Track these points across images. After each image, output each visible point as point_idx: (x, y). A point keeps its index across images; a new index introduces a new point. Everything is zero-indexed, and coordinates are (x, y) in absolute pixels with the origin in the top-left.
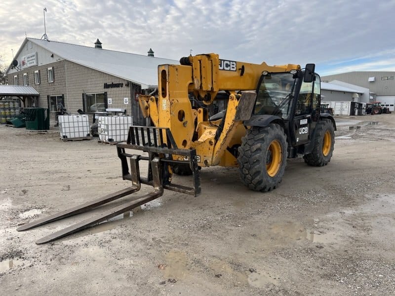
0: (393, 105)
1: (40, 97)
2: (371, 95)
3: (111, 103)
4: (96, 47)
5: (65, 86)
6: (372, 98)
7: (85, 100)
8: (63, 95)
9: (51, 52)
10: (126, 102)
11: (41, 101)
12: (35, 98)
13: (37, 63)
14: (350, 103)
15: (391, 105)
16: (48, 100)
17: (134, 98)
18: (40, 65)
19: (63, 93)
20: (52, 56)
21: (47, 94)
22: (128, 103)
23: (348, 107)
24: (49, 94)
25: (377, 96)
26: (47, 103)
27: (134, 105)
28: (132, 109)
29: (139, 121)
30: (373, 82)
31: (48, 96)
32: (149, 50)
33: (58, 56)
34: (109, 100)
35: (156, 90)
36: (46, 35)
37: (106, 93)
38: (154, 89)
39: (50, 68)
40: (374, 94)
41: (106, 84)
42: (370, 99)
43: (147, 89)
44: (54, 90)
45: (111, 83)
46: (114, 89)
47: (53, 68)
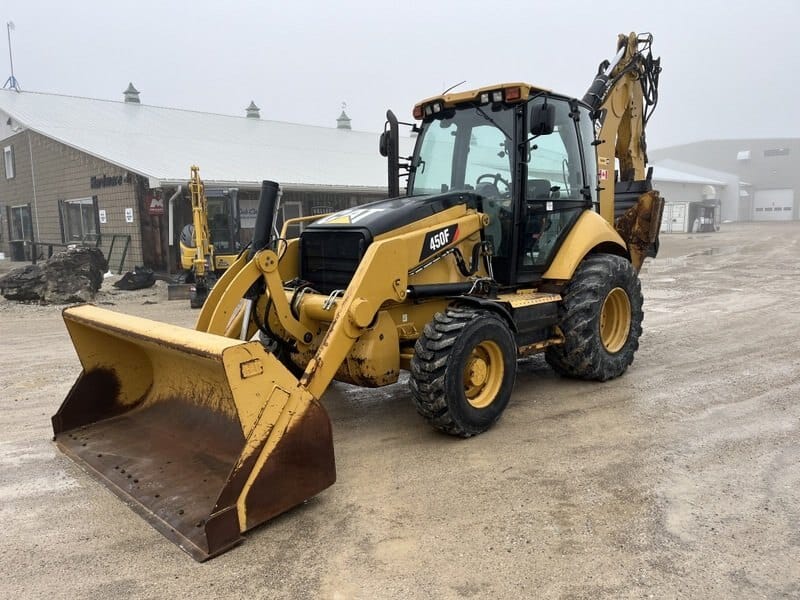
0: (789, 209)
2: (745, 188)
3: (105, 221)
4: (126, 101)
5: (32, 185)
6: (744, 193)
7: (64, 214)
8: (29, 204)
9: (6, 115)
10: (129, 218)
14: (687, 205)
15: (786, 209)
16: (8, 215)
17: (146, 209)
19: (29, 200)
20: (9, 122)
21: (5, 204)
22: (132, 221)
23: (683, 215)
24: (9, 203)
25: (756, 189)
26: (6, 221)
27: (147, 224)
28: (143, 232)
29: (160, 258)
30: (747, 160)
31: (8, 208)
32: (248, 105)
33: (17, 123)
34: (102, 213)
35: (180, 188)
36: (13, 80)
37: (95, 198)
38: (177, 187)
39: (8, 149)
40: (750, 187)
41: (93, 179)
42: (741, 197)
43: (162, 188)
44: (15, 194)
45: (102, 176)
46: (108, 190)
47: (12, 147)
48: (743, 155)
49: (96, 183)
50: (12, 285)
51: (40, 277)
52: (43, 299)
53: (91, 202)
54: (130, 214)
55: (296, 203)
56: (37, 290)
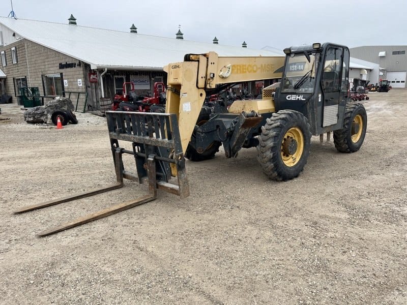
0: (404, 82)
1: (8, 79)
2: (381, 71)
3: (67, 86)
4: (70, 24)
5: (27, 67)
6: (381, 74)
7: (45, 82)
8: (26, 77)
9: (12, 31)
10: (80, 84)
11: (9, 84)
12: (3, 81)
13: (3, 43)
14: (353, 80)
15: (402, 82)
16: (14, 82)
17: (88, 79)
18: (5, 45)
19: (25, 74)
20: (14, 35)
21: (13, 76)
22: (81, 85)
24: (15, 76)
25: (387, 72)
26: (13, 85)
27: (89, 87)
28: (87, 91)
29: (95, 104)
30: (384, 57)
31: (14, 78)
33: (18, 35)
34: (65, 81)
35: (106, 69)
36: (13, 13)
37: (61, 74)
38: (105, 69)
39: (13, 49)
40: (385, 70)
41: (60, 64)
42: (380, 76)
43: (97, 69)
44: (18, 72)
45: (65, 63)
46: (69, 69)
47: (16, 48)
48: (382, 54)
49: (62, 66)
50: (30, 116)
51: (44, 112)
52: (46, 123)
53: (59, 76)
54: (80, 82)
55: (160, 77)
56: (43, 118)
